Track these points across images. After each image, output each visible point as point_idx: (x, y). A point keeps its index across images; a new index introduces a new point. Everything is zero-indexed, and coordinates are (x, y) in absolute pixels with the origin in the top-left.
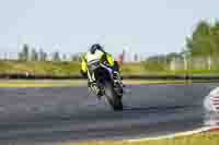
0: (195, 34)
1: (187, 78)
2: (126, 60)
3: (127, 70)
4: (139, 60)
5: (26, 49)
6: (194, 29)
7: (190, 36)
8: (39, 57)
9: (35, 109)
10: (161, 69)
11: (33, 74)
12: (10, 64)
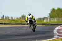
1: (49, 24)
5: (3, 16)
8: (7, 18)
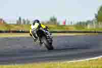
0: (99, 12)
1: (95, 32)
2: (67, 24)
3: (67, 29)
4: (73, 24)
5: (20, 19)
6: (99, 9)
7: (97, 13)
8: (26, 22)
9: (24, 47)
10: (83, 28)
11: (23, 30)
12: (13, 26)
